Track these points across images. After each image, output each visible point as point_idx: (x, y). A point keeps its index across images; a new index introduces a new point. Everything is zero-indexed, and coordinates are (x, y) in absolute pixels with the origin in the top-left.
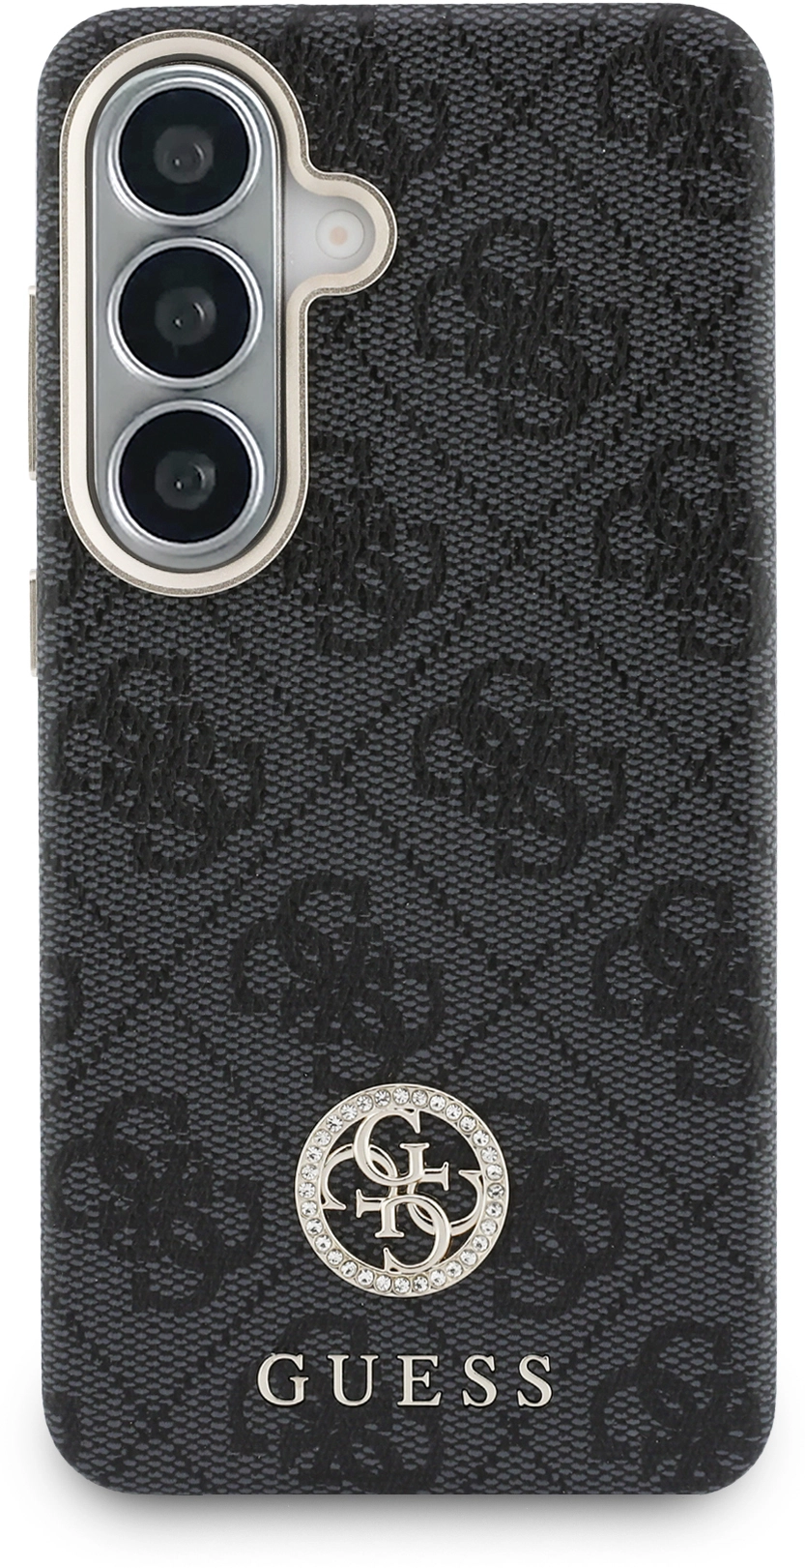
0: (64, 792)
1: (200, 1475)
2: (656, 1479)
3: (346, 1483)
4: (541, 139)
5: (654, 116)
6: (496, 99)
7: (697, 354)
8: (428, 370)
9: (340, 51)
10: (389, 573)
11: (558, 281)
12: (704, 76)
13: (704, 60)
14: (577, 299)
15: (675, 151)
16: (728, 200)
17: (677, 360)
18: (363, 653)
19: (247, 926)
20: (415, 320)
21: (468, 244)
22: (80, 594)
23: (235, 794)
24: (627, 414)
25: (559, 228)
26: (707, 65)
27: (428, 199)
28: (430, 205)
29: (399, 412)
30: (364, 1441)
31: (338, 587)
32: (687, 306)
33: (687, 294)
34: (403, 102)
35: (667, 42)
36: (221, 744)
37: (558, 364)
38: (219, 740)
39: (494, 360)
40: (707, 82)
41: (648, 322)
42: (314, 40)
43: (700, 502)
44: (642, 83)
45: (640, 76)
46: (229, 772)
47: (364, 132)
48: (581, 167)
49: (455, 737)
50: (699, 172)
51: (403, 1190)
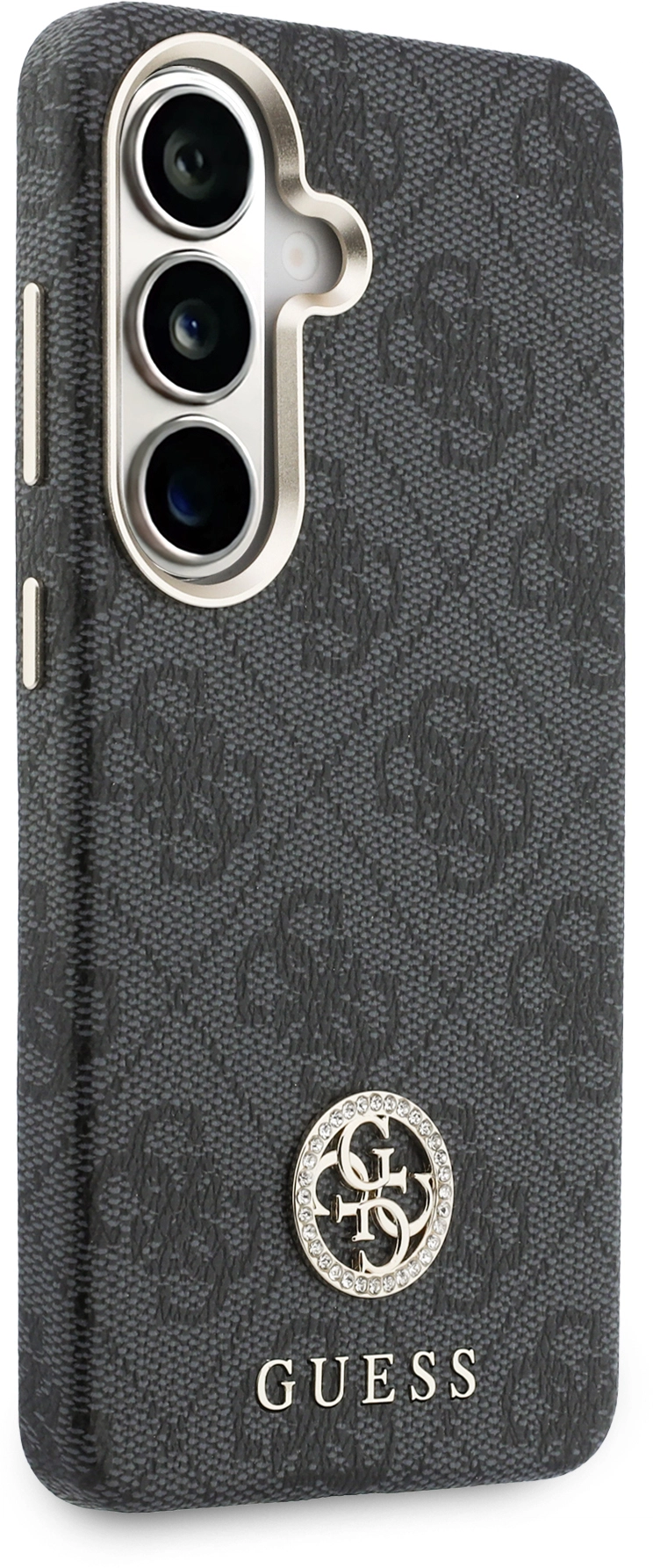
0: (106, 803)
1: (207, 1485)
2: (545, 1460)
3: (319, 1483)
4: (473, 180)
5: (555, 168)
6: (440, 136)
7: (586, 399)
8: (389, 396)
9: (322, 73)
10: (359, 592)
11: (486, 319)
12: (590, 134)
13: (588, 118)
14: (498, 337)
15: (568, 203)
16: (605, 255)
17: (570, 403)
18: (341, 671)
19: (251, 938)
20: (379, 346)
21: (418, 276)
22: (117, 601)
23: (240, 807)
24: (535, 452)
25: (485, 268)
26: (590, 124)
27: (390, 229)
28: (391, 235)
29: (367, 436)
30: (337, 1441)
31: (321, 605)
32: (578, 352)
33: (578, 342)
34: (371, 131)
35: (563, 99)
36: (231, 757)
37: (485, 399)
38: (229, 752)
39: (438, 390)
40: (592, 140)
41: (549, 364)
42: (304, 59)
43: (587, 539)
44: (545, 135)
45: (543, 128)
46: (236, 785)
47: (341, 155)
48: (502, 210)
49: (409, 755)
50: (585, 225)
51: (373, 1194)
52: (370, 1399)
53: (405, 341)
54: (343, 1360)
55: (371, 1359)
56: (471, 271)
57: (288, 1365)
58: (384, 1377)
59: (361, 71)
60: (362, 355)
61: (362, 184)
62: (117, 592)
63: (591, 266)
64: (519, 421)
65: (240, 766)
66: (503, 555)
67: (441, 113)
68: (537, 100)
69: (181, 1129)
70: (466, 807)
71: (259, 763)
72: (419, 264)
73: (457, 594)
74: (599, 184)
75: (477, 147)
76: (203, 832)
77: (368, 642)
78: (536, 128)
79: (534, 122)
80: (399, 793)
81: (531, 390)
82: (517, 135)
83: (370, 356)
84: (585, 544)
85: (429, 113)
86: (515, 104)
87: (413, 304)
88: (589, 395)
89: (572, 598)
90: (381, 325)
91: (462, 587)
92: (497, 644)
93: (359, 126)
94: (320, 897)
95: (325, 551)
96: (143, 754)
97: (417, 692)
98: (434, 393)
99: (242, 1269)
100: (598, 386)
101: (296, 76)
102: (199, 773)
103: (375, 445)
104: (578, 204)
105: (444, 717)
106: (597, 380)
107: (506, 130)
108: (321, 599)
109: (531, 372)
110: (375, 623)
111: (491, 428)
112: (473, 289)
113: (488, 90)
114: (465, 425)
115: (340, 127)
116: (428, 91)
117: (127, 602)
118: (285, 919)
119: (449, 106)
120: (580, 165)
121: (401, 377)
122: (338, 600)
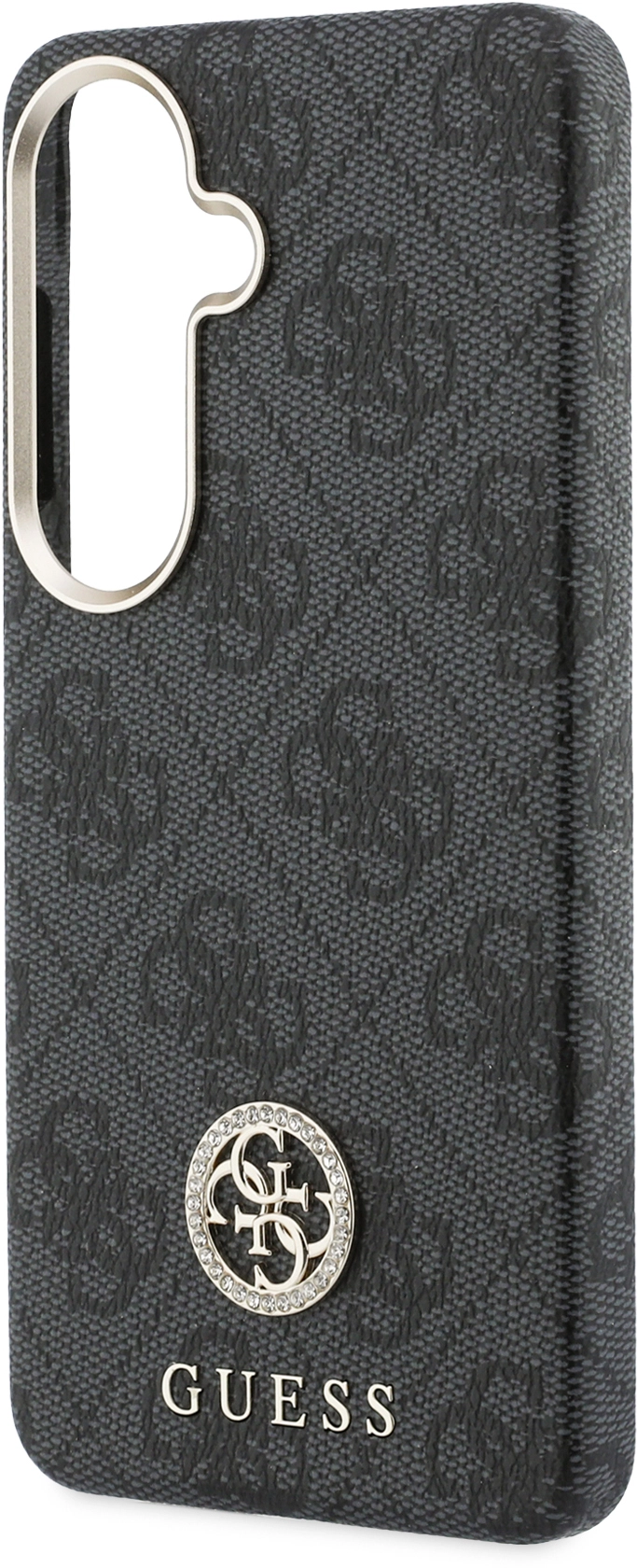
0: (18, 803)
1: (120, 1477)
2: (481, 1520)
3: (234, 1497)
4: (386, 151)
5: (479, 124)
6: (350, 112)
7: (514, 367)
8: (295, 387)
9: (224, 71)
10: (263, 591)
11: (400, 295)
12: (521, 81)
13: (521, 63)
14: (413, 312)
15: (494, 158)
16: (539, 209)
17: (497, 374)
18: (243, 671)
19: (154, 939)
20: (284, 338)
21: (326, 261)
22: (27, 610)
23: (144, 808)
24: (455, 429)
25: (400, 241)
26: (522, 69)
27: (296, 216)
28: (297, 222)
29: (272, 429)
30: (246, 1457)
31: (224, 605)
32: (506, 318)
33: (506, 306)
34: (275, 120)
35: (490, 48)
36: (134, 759)
37: (399, 380)
38: (133, 755)
39: (347, 376)
40: (524, 87)
41: (472, 335)
42: (205, 61)
43: (516, 520)
44: (468, 90)
45: (466, 84)
46: (141, 789)
47: (244, 150)
48: (418, 178)
49: (316, 756)
50: (514, 180)
51: (271, 1208)
52: (278, 1420)
53: (314, 330)
54: (249, 1375)
55: (278, 1379)
56: (386, 247)
57: (193, 1370)
58: (292, 1399)
59: (265, 61)
60: (267, 348)
61: (266, 174)
62: (26, 601)
63: (522, 222)
64: (436, 399)
65: (143, 768)
66: (418, 543)
67: (349, 90)
68: (459, 54)
69: (88, 1122)
70: (377, 810)
71: (162, 766)
72: (327, 248)
73: (366, 587)
74: (532, 131)
75: (389, 117)
76: (106, 831)
77: (271, 641)
78: (456, 84)
79: (454, 79)
80: (304, 795)
81: (450, 364)
82: (435, 95)
83: (276, 348)
84: (513, 525)
85: (336, 91)
86: (433, 64)
87: (320, 290)
88: (517, 363)
89: (497, 584)
90: (286, 317)
91: (373, 580)
92: (411, 638)
93: (261, 118)
94: (222, 899)
95: (228, 550)
96: (49, 756)
97: (323, 691)
98: (344, 382)
99: (147, 1268)
100: (529, 352)
101: (197, 78)
102: (102, 774)
103: (279, 440)
104: (508, 156)
105: (356, 717)
106: (528, 346)
107: (422, 94)
108: (223, 599)
109: (449, 344)
110: (279, 622)
111: (405, 409)
112: (384, 267)
113: (402, 55)
114: (376, 409)
115: (243, 121)
116: (336, 68)
117: (35, 611)
118: (188, 922)
119: (359, 79)
120: (509, 116)
121: (307, 366)
122: (241, 600)
